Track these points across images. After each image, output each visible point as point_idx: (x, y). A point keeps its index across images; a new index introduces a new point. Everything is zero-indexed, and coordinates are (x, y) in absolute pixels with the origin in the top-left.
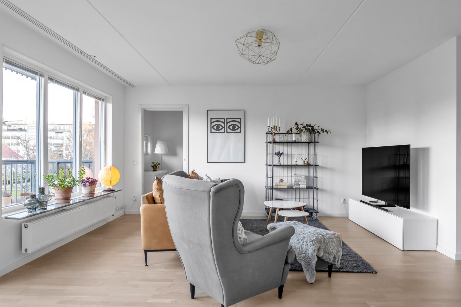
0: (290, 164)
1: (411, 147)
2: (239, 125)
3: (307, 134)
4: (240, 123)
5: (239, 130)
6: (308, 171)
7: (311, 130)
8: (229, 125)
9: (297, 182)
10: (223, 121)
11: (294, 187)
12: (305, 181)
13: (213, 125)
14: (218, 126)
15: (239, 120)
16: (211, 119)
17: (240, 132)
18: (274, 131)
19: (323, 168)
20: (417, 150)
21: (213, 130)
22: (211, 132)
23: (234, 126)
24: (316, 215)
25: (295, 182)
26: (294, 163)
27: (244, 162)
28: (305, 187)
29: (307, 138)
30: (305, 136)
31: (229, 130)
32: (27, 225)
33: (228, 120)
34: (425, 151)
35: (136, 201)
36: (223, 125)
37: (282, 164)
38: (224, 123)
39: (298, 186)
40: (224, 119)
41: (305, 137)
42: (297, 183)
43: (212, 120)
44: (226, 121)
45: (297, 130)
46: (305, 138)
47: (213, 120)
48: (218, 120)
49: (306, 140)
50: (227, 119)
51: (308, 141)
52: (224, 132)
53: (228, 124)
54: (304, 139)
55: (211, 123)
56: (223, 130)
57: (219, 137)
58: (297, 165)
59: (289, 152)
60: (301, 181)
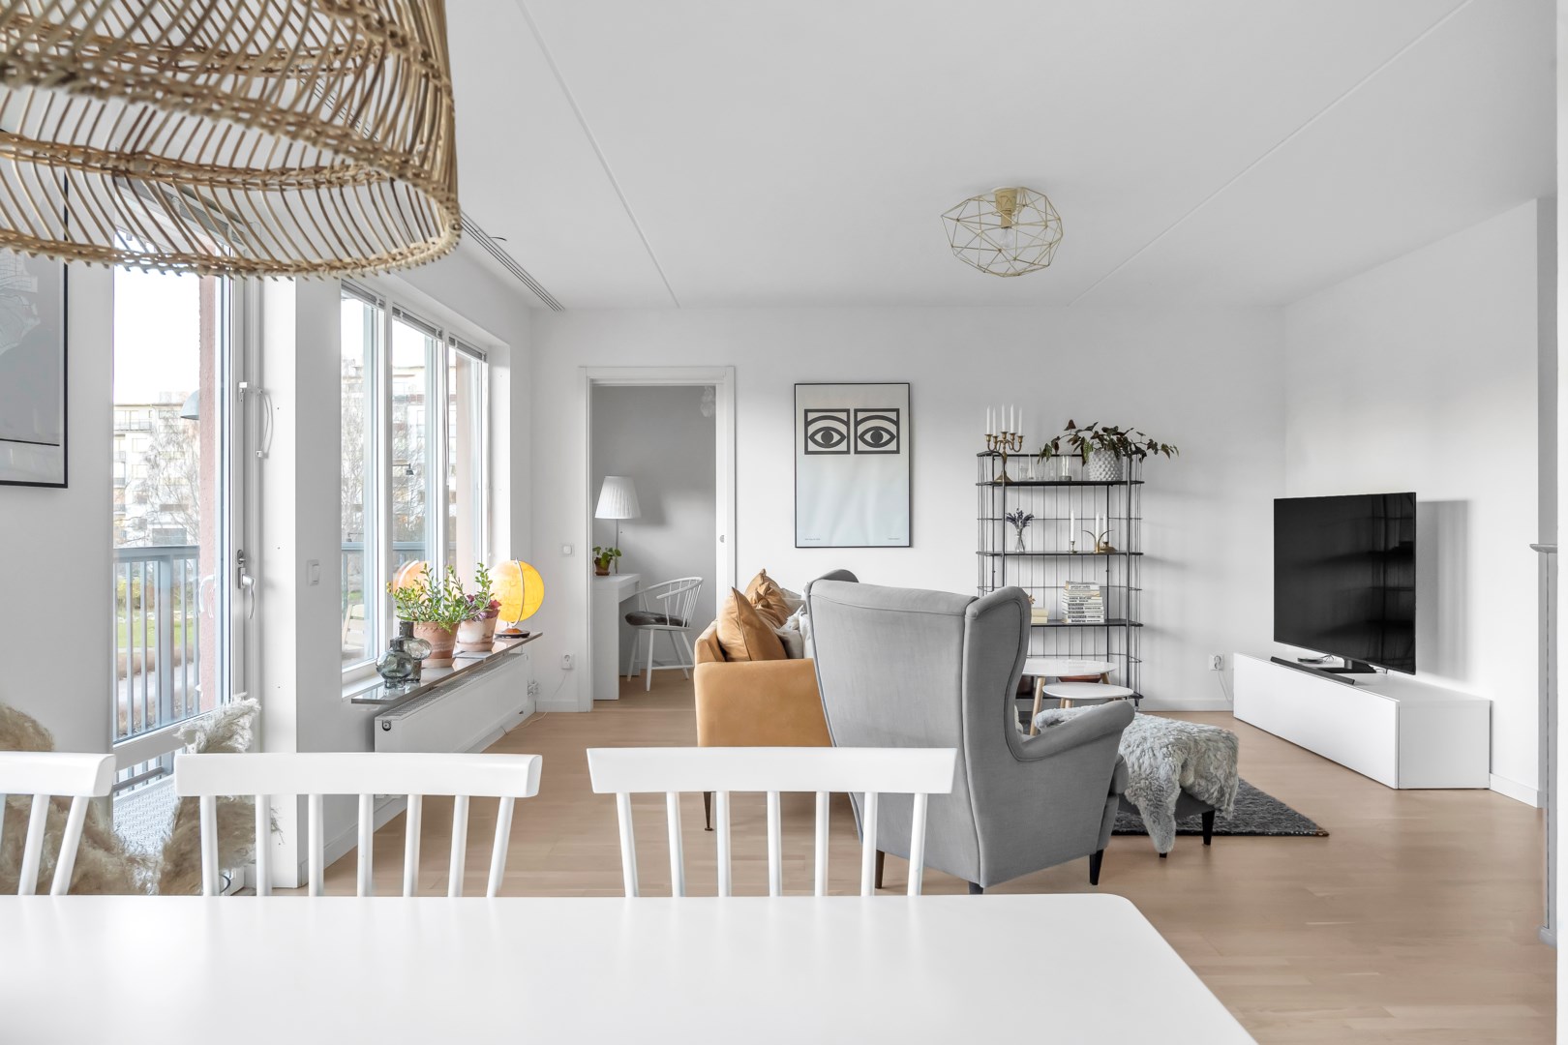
0: (1051, 549)
1: (1419, 499)
2: (893, 428)
3: (1107, 456)
4: (897, 423)
5: (892, 446)
6: (1108, 571)
7: (1118, 444)
8: (861, 429)
9: (1076, 605)
10: (843, 416)
11: (1069, 621)
12: (1100, 600)
13: (812, 429)
14: (827, 433)
15: (893, 415)
16: (807, 412)
17: (897, 451)
18: (1004, 448)
19: (1155, 561)
20: (1435, 506)
21: (812, 447)
22: (807, 452)
23: (877, 433)
24: (1137, 705)
25: (1069, 605)
26: (1065, 548)
27: (910, 546)
28: (1102, 621)
29: (1107, 469)
30: (1101, 463)
31: (861, 446)
32: (390, 723)
33: (861, 416)
34: (1456, 510)
35: (570, 669)
36: (843, 429)
37: (1028, 550)
38: (847, 424)
39: (1080, 617)
40: (848, 411)
41: (1100, 466)
42: (1076, 607)
43: (809, 414)
44: (856, 417)
45: (1073, 444)
46: (1102, 470)
47: (812, 415)
48: (828, 414)
49: (1102, 476)
50: (856, 411)
51: (1110, 479)
52: (848, 452)
53: (858, 428)
54: (1098, 473)
55: (807, 424)
56: (843, 447)
57: (832, 469)
58: (1075, 553)
59: (1051, 514)
60: (1090, 601)
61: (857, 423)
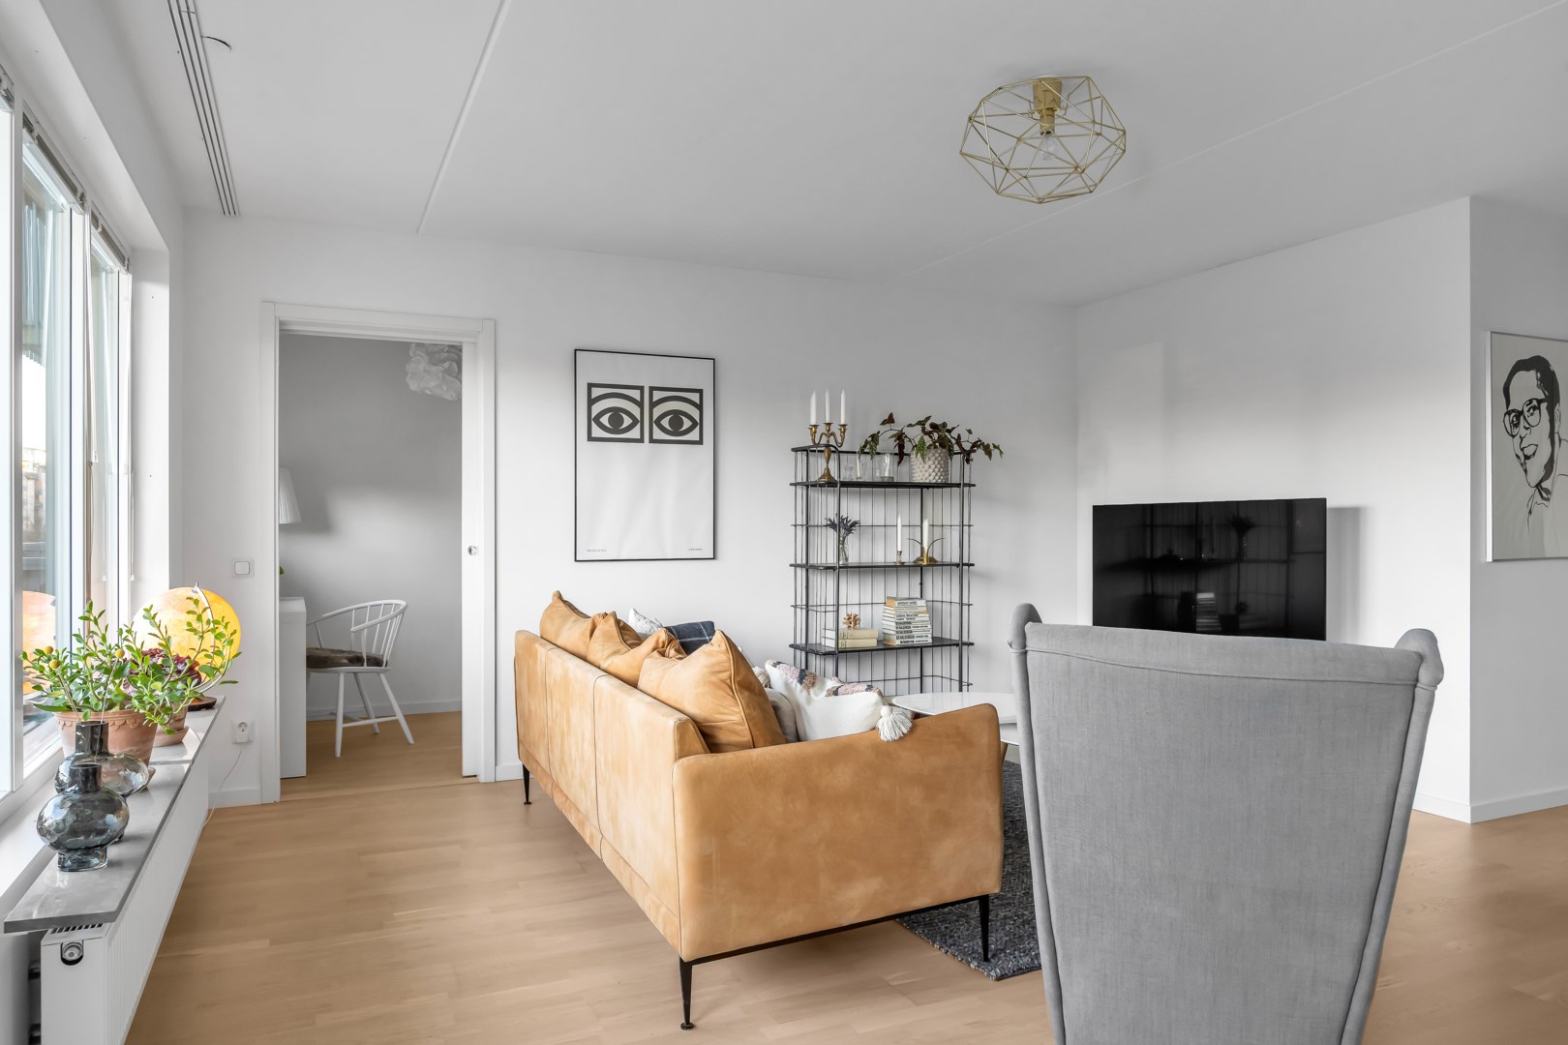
0: (879, 559)
1: (1329, 505)
2: (695, 413)
3: (937, 455)
4: (700, 407)
5: (694, 435)
6: (921, 584)
7: (941, 439)
8: (658, 411)
9: (904, 623)
10: (636, 394)
11: (897, 643)
12: (926, 617)
13: (597, 408)
14: (616, 414)
15: (695, 397)
16: (590, 386)
17: (700, 442)
18: (829, 443)
19: (984, 573)
21: (597, 432)
22: (590, 438)
23: (676, 417)
25: (897, 623)
26: (892, 559)
27: (715, 557)
28: (930, 641)
29: (937, 470)
30: (931, 463)
31: (658, 434)
32: (79, 946)
33: (657, 396)
36: (635, 410)
37: (853, 560)
38: (640, 404)
39: (909, 637)
40: (641, 389)
41: (930, 467)
42: (904, 626)
43: (593, 389)
44: (649, 397)
46: (931, 470)
47: (596, 392)
48: (616, 390)
49: (931, 478)
50: (652, 389)
51: (939, 481)
52: (641, 440)
53: (654, 410)
54: (927, 474)
55: (591, 402)
56: (635, 433)
57: (621, 460)
58: (903, 565)
59: (879, 520)
60: (917, 619)
61: (653, 405)
